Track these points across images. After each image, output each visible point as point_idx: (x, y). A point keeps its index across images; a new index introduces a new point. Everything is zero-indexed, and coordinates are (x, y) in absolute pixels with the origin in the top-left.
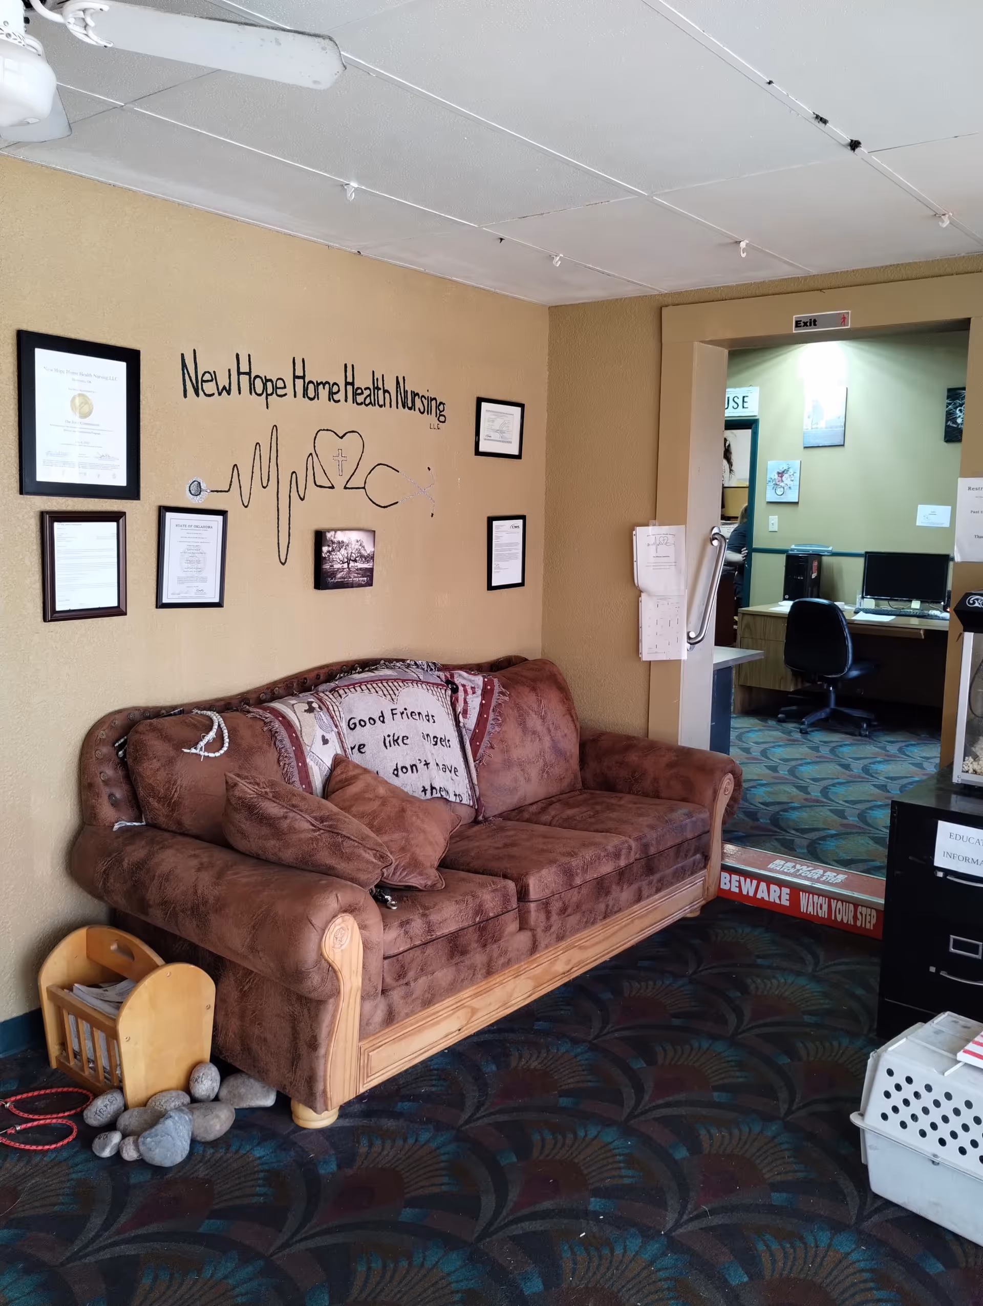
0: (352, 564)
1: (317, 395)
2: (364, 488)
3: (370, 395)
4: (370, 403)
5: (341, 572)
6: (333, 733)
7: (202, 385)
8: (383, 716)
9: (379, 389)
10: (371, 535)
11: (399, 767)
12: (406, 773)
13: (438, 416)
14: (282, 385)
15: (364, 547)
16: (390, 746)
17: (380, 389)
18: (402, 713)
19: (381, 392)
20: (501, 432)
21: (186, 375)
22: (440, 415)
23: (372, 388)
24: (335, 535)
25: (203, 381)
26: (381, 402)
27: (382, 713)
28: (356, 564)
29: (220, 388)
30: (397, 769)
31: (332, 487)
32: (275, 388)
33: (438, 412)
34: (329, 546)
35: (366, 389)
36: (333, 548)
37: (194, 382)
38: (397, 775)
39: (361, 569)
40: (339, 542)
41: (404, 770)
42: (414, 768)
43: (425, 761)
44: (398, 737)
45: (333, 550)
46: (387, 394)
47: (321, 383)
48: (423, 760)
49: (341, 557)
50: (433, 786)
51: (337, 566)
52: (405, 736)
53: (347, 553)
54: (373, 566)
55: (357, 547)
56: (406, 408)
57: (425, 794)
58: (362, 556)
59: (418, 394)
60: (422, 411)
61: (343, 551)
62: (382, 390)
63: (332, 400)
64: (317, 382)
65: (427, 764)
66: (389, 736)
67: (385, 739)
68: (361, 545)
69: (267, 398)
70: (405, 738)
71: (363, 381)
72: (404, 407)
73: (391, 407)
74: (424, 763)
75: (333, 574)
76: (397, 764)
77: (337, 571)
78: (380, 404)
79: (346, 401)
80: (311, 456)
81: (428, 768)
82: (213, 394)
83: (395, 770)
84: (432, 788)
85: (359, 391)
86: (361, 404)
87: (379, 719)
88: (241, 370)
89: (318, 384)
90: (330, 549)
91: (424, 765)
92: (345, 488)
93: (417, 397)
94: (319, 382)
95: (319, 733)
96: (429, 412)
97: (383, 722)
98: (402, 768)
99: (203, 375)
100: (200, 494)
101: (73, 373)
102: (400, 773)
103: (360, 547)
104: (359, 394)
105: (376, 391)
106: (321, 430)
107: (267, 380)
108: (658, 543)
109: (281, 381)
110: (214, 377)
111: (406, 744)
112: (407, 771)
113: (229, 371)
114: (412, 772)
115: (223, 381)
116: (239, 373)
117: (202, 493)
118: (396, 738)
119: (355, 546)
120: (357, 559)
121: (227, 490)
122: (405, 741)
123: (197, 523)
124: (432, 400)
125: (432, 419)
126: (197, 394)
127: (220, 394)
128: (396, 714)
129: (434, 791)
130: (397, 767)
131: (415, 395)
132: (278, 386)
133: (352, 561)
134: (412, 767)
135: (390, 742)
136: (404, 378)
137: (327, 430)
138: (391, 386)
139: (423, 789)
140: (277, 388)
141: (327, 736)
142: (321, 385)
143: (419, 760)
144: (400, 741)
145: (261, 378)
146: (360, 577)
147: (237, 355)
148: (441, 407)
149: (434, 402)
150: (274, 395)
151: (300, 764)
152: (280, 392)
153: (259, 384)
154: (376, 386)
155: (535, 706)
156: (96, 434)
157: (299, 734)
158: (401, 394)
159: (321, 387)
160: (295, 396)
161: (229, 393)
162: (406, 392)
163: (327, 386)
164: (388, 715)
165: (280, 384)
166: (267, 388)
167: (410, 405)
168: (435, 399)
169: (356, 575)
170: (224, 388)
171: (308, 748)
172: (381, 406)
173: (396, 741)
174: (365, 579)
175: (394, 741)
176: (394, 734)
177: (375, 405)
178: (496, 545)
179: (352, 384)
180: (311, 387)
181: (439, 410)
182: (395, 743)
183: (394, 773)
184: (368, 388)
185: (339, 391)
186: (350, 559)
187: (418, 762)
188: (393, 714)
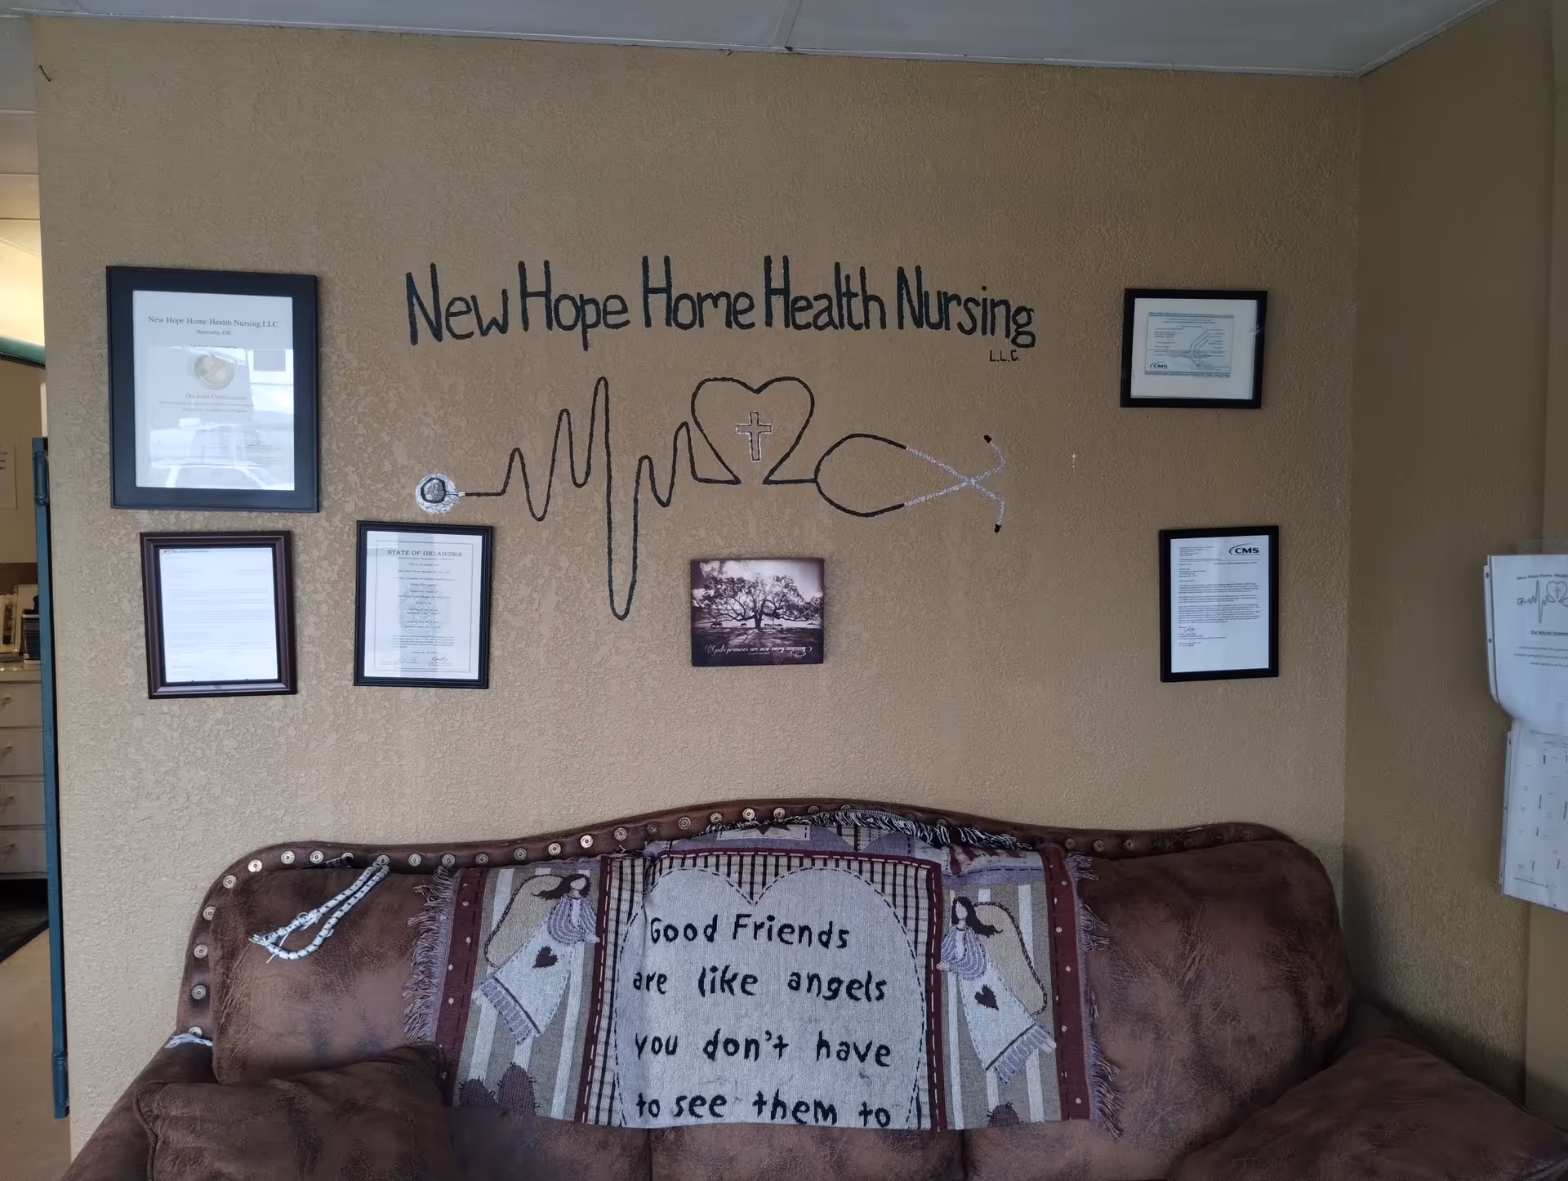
0: (765, 621)
1: (698, 318)
2: (814, 481)
3: (829, 309)
4: (831, 323)
5: (739, 635)
6: (581, 947)
7: (447, 321)
8: (714, 927)
9: (851, 295)
10: (813, 571)
11: (722, 1038)
12: (732, 1054)
13: (1013, 334)
14: (619, 307)
15: (795, 590)
16: (713, 991)
17: (856, 295)
18: (758, 927)
19: (857, 303)
20: (1193, 354)
21: (417, 308)
22: (1018, 333)
23: (833, 294)
24: (721, 567)
25: (449, 315)
26: (859, 318)
27: (715, 919)
28: (777, 622)
29: (485, 323)
30: (714, 1042)
31: (737, 481)
32: (603, 313)
33: (1013, 327)
34: (707, 587)
35: (816, 298)
36: (717, 591)
37: (432, 316)
38: (712, 1056)
39: (789, 630)
40: (732, 581)
41: (731, 1048)
42: (753, 1047)
43: (780, 1038)
44: (735, 976)
45: (719, 595)
46: (874, 306)
47: (709, 296)
48: (775, 1036)
49: (737, 607)
50: (781, 1098)
51: (728, 624)
52: (751, 977)
53: (754, 601)
54: (822, 625)
55: (778, 589)
56: (925, 325)
57: (760, 1112)
58: (791, 607)
59: (956, 297)
60: (968, 325)
61: (743, 597)
62: (860, 297)
63: (734, 324)
64: (699, 294)
65: (781, 1046)
66: (714, 969)
67: (703, 975)
68: (786, 586)
69: (584, 333)
70: (749, 980)
71: (812, 281)
72: (919, 324)
73: (883, 326)
74: (775, 1041)
75: (723, 637)
76: (718, 1032)
77: (728, 633)
78: (856, 322)
79: (769, 323)
80: (684, 428)
81: (780, 1055)
82: (470, 335)
83: (709, 1043)
84: (778, 1103)
85: (802, 303)
86: (807, 326)
87: (705, 932)
88: (530, 289)
89: (702, 299)
90: (712, 593)
91: (775, 1046)
92: (767, 481)
93: (953, 305)
94: (703, 294)
95: (540, 939)
96: (989, 328)
97: (711, 939)
98: (727, 1042)
99: (451, 304)
100: (443, 499)
101: (198, 322)
102: (720, 1052)
103: (785, 591)
104: (802, 309)
105: (844, 300)
106: (710, 380)
107: (585, 302)
108: (1543, 596)
109: (617, 301)
110: (472, 306)
111: (749, 993)
112: (736, 1051)
113: (504, 293)
114: (747, 1056)
115: (491, 310)
116: (525, 294)
117: (446, 499)
118: (729, 976)
119: (771, 589)
120: (781, 611)
121: (499, 491)
122: (748, 987)
123: (416, 547)
124: (994, 304)
125: (1000, 342)
126: (438, 336)
127: (484, 333)
128: (745, 926)
129: (780, 1111)
130: (716, 1037)
131: (945, 299)
132: (609, 309)
133: (767, 614)
134: (749, 1043)
135: (713, 982)
136: (918, 269)
137: (724, 379)
138: (883, 285)
139: (757, 1098)
140: (606, 313)
141: (557, 949)
142: (709, 301)
143: (768, 1033)
144: (736, 985)
145: (572, 299)
146: (789, 646)
147: (522, 266)
148: (1022, 318)
149: (1001, 311)
150: (602, 325)
151: (451, 1001)
152: (612, 319)
153: (567, 312)
154: (844, 289)
155: (1169, 959)
156: (239, 412)
157: (483, 938)
158: (910, 301)
159: (708, 304)
160: (648, 324)
161: (503, 329)
162: (923, 297)
163: (723, 302)
164: (725, 926)
165: (614, 305)
166: (584, 315)
167: (934, 317)
168: (1005, 303)
169: (778, 641)
170: (494, 322)
171: (490, 970)
172: (858, 327)
173: (727, 983)
174: (804, 649)
175: (723, 981)
176: (727, 968)
177: (842, 326)
178: (1183, 589)
179: (785, 292)
180: (685, 306)
181: (1015, 322)
182: (726, 986)
183: (705, 1050)
184: (826, 296)
185: (751, 306)
186: (762, 613)
187: (765, 1036)
188: (737, 925)
